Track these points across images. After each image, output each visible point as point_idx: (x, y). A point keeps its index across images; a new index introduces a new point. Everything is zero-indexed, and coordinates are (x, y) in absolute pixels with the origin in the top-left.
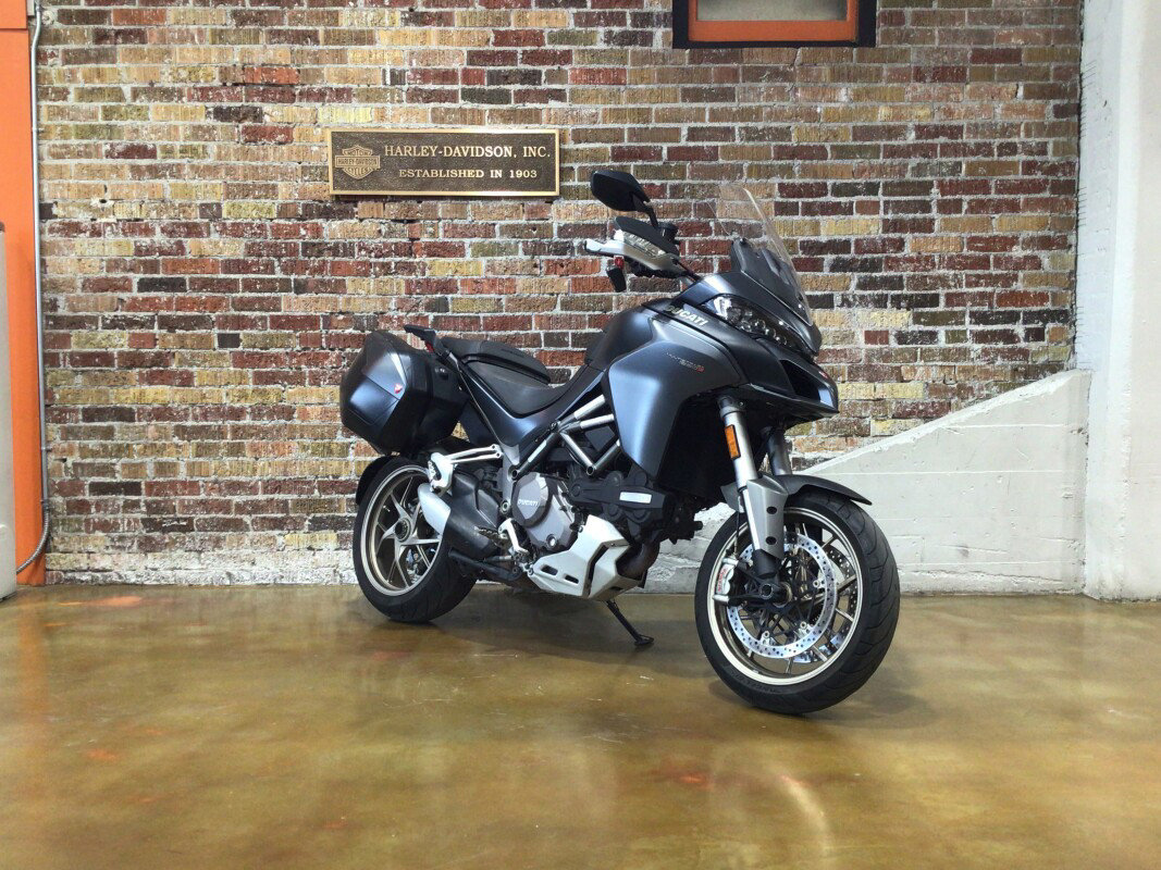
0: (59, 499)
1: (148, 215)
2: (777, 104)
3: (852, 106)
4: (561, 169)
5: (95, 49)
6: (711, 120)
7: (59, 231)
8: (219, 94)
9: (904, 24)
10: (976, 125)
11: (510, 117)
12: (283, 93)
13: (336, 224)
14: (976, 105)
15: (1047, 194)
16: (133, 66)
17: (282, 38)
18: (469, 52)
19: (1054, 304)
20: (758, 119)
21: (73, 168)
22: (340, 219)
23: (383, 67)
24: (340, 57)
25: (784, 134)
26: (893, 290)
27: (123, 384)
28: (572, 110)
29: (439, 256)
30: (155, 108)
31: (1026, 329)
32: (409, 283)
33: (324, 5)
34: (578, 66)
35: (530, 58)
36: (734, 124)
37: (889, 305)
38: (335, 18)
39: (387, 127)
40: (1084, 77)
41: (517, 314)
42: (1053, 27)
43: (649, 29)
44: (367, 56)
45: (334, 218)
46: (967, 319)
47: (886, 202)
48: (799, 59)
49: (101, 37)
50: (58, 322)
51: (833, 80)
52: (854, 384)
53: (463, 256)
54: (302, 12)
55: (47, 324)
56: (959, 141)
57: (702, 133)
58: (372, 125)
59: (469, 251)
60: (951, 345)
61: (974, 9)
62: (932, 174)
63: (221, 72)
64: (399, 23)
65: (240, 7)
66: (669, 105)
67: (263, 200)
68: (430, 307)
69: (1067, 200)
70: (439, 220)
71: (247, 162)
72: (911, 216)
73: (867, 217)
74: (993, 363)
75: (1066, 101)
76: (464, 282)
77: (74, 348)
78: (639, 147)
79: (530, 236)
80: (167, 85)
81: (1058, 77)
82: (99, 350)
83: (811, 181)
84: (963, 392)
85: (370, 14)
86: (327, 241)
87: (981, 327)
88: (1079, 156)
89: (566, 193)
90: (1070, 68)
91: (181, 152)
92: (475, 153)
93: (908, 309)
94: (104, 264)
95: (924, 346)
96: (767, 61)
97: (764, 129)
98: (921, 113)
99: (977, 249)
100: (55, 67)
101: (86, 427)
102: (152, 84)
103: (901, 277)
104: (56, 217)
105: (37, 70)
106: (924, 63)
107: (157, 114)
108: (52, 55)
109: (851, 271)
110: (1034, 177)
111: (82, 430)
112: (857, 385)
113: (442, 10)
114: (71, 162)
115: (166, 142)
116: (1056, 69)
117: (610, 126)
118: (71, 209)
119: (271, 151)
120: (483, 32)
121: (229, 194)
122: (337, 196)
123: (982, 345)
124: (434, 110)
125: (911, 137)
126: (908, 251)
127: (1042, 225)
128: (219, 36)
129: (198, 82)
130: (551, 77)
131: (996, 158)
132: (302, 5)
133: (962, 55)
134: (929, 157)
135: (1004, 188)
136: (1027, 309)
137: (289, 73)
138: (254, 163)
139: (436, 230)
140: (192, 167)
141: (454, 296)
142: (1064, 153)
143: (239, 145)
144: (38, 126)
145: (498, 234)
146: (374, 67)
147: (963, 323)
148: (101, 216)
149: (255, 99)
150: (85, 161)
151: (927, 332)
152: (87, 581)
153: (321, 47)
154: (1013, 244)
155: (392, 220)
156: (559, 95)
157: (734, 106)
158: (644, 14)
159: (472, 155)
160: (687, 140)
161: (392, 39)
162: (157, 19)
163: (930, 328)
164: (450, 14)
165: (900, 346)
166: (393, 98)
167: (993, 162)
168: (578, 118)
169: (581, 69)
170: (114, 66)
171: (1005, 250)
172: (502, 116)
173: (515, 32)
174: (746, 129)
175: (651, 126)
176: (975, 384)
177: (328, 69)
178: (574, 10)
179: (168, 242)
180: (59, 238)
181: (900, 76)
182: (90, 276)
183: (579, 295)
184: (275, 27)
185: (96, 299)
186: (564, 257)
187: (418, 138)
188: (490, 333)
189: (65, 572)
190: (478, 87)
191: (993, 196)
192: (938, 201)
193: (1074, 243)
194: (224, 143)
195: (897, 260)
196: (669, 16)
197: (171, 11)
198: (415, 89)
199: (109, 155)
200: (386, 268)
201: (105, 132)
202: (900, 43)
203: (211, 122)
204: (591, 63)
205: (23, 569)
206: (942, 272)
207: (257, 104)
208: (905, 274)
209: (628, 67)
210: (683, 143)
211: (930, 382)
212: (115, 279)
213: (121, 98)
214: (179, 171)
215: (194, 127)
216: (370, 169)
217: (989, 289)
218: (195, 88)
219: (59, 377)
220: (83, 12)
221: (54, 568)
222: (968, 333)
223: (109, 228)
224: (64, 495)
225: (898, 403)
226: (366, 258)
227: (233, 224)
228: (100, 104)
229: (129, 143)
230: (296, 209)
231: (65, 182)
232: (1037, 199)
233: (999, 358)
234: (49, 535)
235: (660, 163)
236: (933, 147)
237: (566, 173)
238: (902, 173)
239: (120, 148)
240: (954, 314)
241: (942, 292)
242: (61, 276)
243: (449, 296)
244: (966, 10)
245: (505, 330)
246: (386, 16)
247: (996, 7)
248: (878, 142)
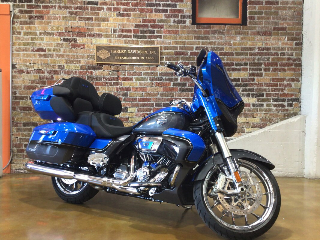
0: (15, 149)
1: (43, 68)
2: (220, 41)
3: (241, 41)
4: (160, 57)
5: (29, 21)
6: (202, 44)
7: (17, 72)
8: (64, 34)
9: (255, 19)
10: (274, 48)
11: (146, 43)
12: (83, 34)
13: (97, 71)
14: (274, 42)
15: (293, 67)
16: (40, 26)
17: (83, 19)
18: (135, 25)
19: (295, 97)
20: (215, 44)
21: (22, 54)
22: (98, 70)
23: (111, 28)
24: (99, 25)
25: (222, 49)
26: (252, 92)
27: (35, 116)
28: (164, 41)
29: (126, 81)
30: (46, 38)
31: (288, 104)
32: (117, 88)
33: (95, 10)
34: (166, 29)
35: (152, 26)
36: (208, 46)
37: (250, 96)
38: (98, 14)
39: (112, 45)
40: (303, 35)
41: (147, 97)
42: (295, 21)
43: (185, 19)
44: (106, 25)
45: (96, 70)
46: (272, 101)
47: (250, 68)
48: (226, 28)
49: (31, 17)
50: (16, 98)
51: (235, 34)
52: (241, 118)
53: (133, 81)
54: (89, 12)
55: (13, 98)
56: (270, 52)
57: (199, 48)
58: (108, 44)
59: (134, 80)
60: (267, 108)
61: (274, 16)
62: (262, 61)
63: (65, 28)
64: (116, 16)
65: (71, 10)
66: (190, 40)
67: (76, 64)
68: (123, 95)
69: (299, 69)
70: (126, 71)
71: (72, 54)
72: (256, 72)
73: (244, 72)
74: (279, 113)
75: (298, 42)
76: (133, 88)
77: (21, 105)
78: (182, 52)
79: (151, 76)
80: (49, 32)
81: (296, 35)
82: (28, 106)
83: (229, 62)
84: (271, 121)
85: (108, 13)
86: (94, 76)
87: (275, 103)
88: (302, 56)
89: (162, 64)
90: (299, 32)
91: (53, 50)
92: (136, 52)
93: (256, 98)
94: (30, 81)
95: (260, 108)
96: (217, 29)
97: (216, 48)
98: (259, 44)
99: (274, 81)
100: (17, 26)
101: (23, 128)
102: (45, 31)
103: (254, 89)
104: (16, 68)
105: (12, 26)
106: (260, 30)
107: (47, 39)
108: (17, 22)
109: (240, 87)
110: (290, 62)
111: (22, 129)
112: (242, 118)
113: (128, 13)
114: (21, 53)
115: (49, 48)
116: (296, 33)
117: (174, 46)
118: (21, 66)
119: (79, 51)
120: (139, 19)
121: (66, 63)
122: (97, 64)
123: (276, 108)
124: (125, 40)
125: (257, 51)
126: (255, 82)
127: (292, 75)
128: (65, 18)
129: (58, 31)
130: (158, 32)
131: (279, 57)
132: (88, 10)
133: (270, 28)
134: (261, 56)
135: (282, 65)
136: (288, 98)
137: (85, 29)
138: (74, 54)
139: (125, 73)
140: (56, 55)
141: (130, 92)
142: (298, 55)
143: (70, 49)
144: (12, 42)
145: (142, 75)
146: (108, 28)
147: (270, 102)
148: (30, 68)
149: (75, 36)
150: (25, 52)
151: (261, 104)
152: (23, 172)
153: (94, 22)
154: (284, 80)
155: (113, 71)
156: (160, 37)
157: (208, 41)
158: (184, 15)
159: (136, 53)
160: (195, 50)
161: (114, 20)
162: (47, 13)
163: (262, 103)
164: (130, 14)
165: (253, 108)
166: (114, 37)
167: (279, 58)
168: (165, 43)
169: (166, 30)
170: (34, 26)
171: (282, 82)
172: (144, 42)
173: (148, 19)
174: (212, 47)
175: (185, 46)
176: (274, 119)
177: (96, 28)
178: (165, 14)
179: (49, 76)
180: (17, 74)
181: (254, 34)
182: (26, 85)
183: (165, 92)
184: (81, 16)
185: (28, 91)
186: (161, 82)
187: (121, 48)
188: (140, 102)
189: (16, 170)
190: (137, 34)
191: (279, 67)
192: (264, 68)
193: (300, 80)
194: (65, 48)
195: (252, 84)
196: (191, 16)
197: (51, 11)
198: (120, 34)
199: (32, 51)
200: (111, 84)
201: (31, 44)
202: (254, 25)
203: (62, 42)
204: (169, 28)
205: (4, 169)
206: (265, 87)
207: (75, 38)
208: (255, 88)
209: (179, 30)
210: (194, 51)
211: (262, 118)
212: (33, 86)
213: (36, 35)
214: (52, 56)
215: (57, 43)
216: (107, 56)
217: (278, 92)
218: (57, 33)
219: (16, 113)
220: (26, 10)
221: (13, 168)
222: (272, 104)
223: (32, 71)
224: (17, 147)
225: (253, 123)
226: (105, 81)
227: (68, 71)
228: (30, 36)
229: (38, 47)
230: (86, 67)
231: (19, 58)
232: (291, 68)
233: (280, 112)
234: (12, 159)
235: (188, 56)
236: (263, 53)
237: (162, 58)
238: (254, 60)
239: (36, 49)
240: (268, 99)
241: (265, 93)
242: (18, 85)
243: (128, 92)
244: (272, 16)
245: (144, 102)
246: (112, 14)
247: (280, 15)
248: (248, 52)
